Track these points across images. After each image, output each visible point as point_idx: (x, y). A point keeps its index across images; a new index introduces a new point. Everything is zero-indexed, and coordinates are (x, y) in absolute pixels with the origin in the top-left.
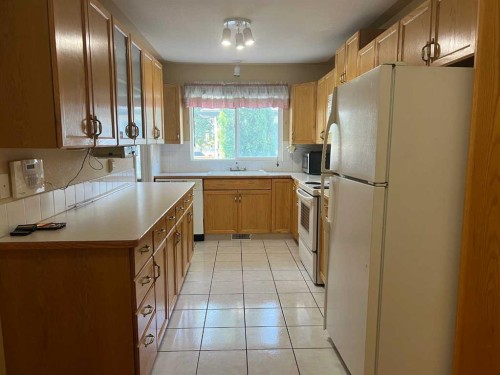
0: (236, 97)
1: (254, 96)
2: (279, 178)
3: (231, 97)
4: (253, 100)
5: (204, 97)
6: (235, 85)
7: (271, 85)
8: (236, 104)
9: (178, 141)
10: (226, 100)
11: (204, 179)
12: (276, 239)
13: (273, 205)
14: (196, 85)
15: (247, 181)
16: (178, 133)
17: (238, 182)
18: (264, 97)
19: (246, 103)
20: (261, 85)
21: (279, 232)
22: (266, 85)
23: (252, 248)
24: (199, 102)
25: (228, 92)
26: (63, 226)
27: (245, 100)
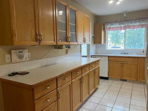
0: (125, 25)
1: (133, 24)
2: (142, 57)
3: (123, 26)
4: (132, 26)
5: (112, 26)
6: (125, 21)
7: (141, 19)
8: (125, 28)
9: (101, 43)
10: (121, 27)
11: (109, 57)
12: (139, 83)
13: (139, 69)
14: (109, 23)
15: (127, 58)
16: (101, 40)
17: (123, 58)
18: (138, 24)
19: (129, 27)
20: (136, 19)
21: (141, 81)
22: (139, 19)
23: (127, 86)
24: (110, 29)
25: (121, 24)
26: (28, 73)
27: (129, 26)
